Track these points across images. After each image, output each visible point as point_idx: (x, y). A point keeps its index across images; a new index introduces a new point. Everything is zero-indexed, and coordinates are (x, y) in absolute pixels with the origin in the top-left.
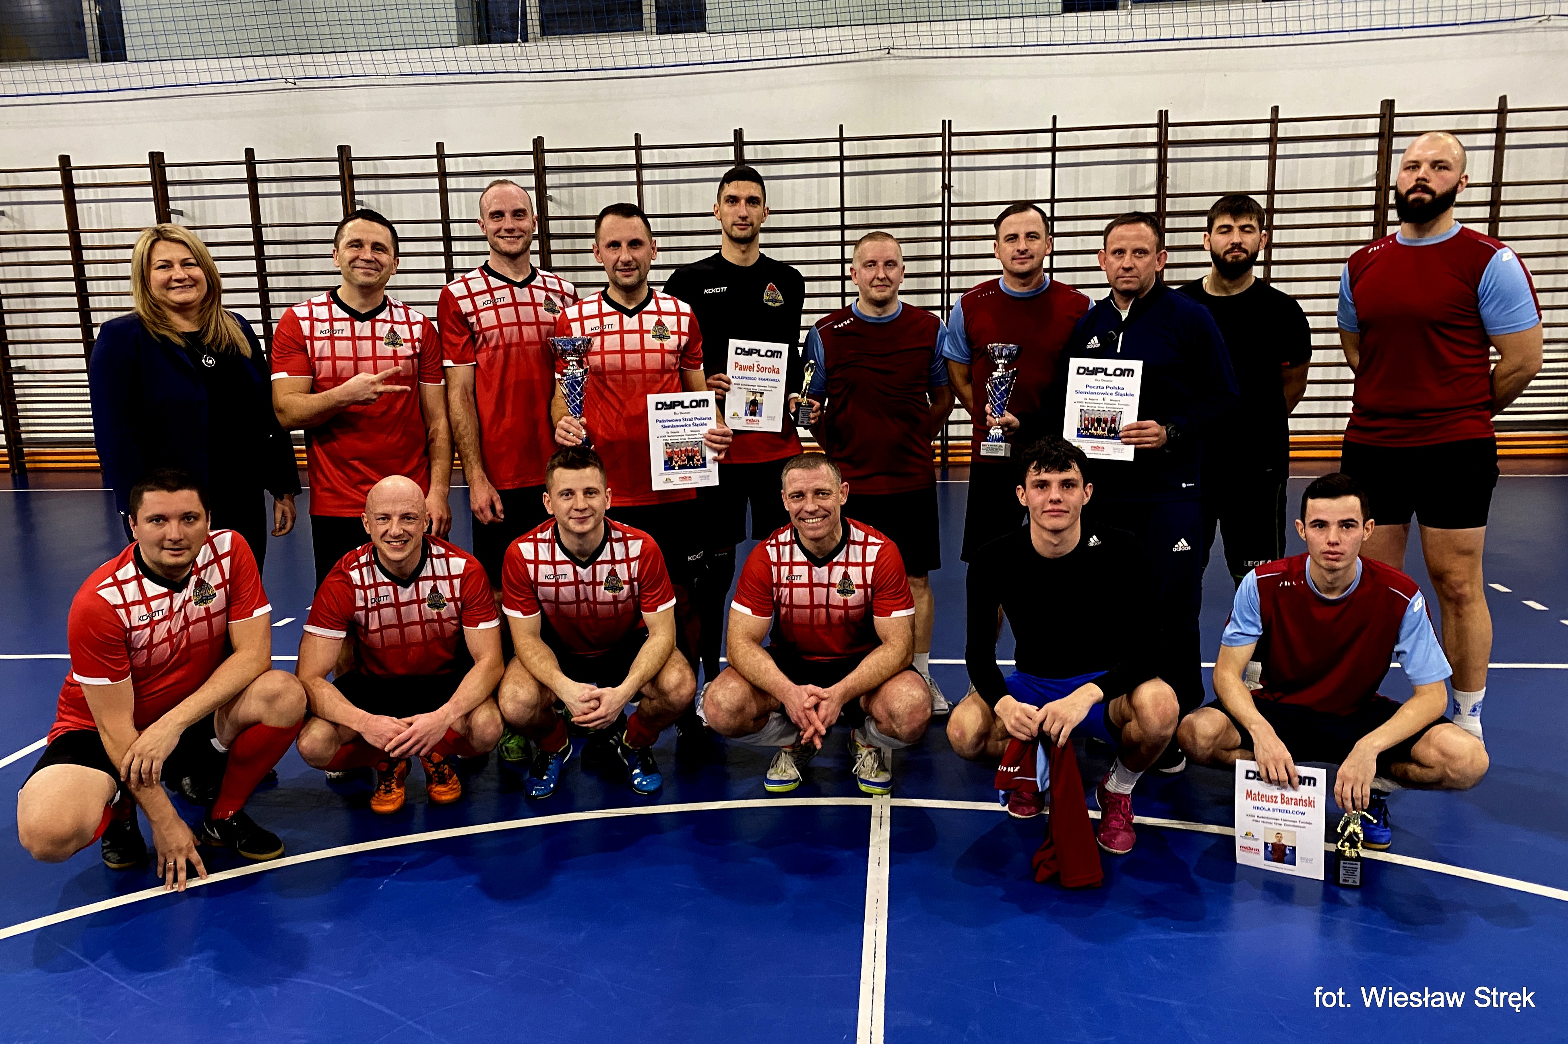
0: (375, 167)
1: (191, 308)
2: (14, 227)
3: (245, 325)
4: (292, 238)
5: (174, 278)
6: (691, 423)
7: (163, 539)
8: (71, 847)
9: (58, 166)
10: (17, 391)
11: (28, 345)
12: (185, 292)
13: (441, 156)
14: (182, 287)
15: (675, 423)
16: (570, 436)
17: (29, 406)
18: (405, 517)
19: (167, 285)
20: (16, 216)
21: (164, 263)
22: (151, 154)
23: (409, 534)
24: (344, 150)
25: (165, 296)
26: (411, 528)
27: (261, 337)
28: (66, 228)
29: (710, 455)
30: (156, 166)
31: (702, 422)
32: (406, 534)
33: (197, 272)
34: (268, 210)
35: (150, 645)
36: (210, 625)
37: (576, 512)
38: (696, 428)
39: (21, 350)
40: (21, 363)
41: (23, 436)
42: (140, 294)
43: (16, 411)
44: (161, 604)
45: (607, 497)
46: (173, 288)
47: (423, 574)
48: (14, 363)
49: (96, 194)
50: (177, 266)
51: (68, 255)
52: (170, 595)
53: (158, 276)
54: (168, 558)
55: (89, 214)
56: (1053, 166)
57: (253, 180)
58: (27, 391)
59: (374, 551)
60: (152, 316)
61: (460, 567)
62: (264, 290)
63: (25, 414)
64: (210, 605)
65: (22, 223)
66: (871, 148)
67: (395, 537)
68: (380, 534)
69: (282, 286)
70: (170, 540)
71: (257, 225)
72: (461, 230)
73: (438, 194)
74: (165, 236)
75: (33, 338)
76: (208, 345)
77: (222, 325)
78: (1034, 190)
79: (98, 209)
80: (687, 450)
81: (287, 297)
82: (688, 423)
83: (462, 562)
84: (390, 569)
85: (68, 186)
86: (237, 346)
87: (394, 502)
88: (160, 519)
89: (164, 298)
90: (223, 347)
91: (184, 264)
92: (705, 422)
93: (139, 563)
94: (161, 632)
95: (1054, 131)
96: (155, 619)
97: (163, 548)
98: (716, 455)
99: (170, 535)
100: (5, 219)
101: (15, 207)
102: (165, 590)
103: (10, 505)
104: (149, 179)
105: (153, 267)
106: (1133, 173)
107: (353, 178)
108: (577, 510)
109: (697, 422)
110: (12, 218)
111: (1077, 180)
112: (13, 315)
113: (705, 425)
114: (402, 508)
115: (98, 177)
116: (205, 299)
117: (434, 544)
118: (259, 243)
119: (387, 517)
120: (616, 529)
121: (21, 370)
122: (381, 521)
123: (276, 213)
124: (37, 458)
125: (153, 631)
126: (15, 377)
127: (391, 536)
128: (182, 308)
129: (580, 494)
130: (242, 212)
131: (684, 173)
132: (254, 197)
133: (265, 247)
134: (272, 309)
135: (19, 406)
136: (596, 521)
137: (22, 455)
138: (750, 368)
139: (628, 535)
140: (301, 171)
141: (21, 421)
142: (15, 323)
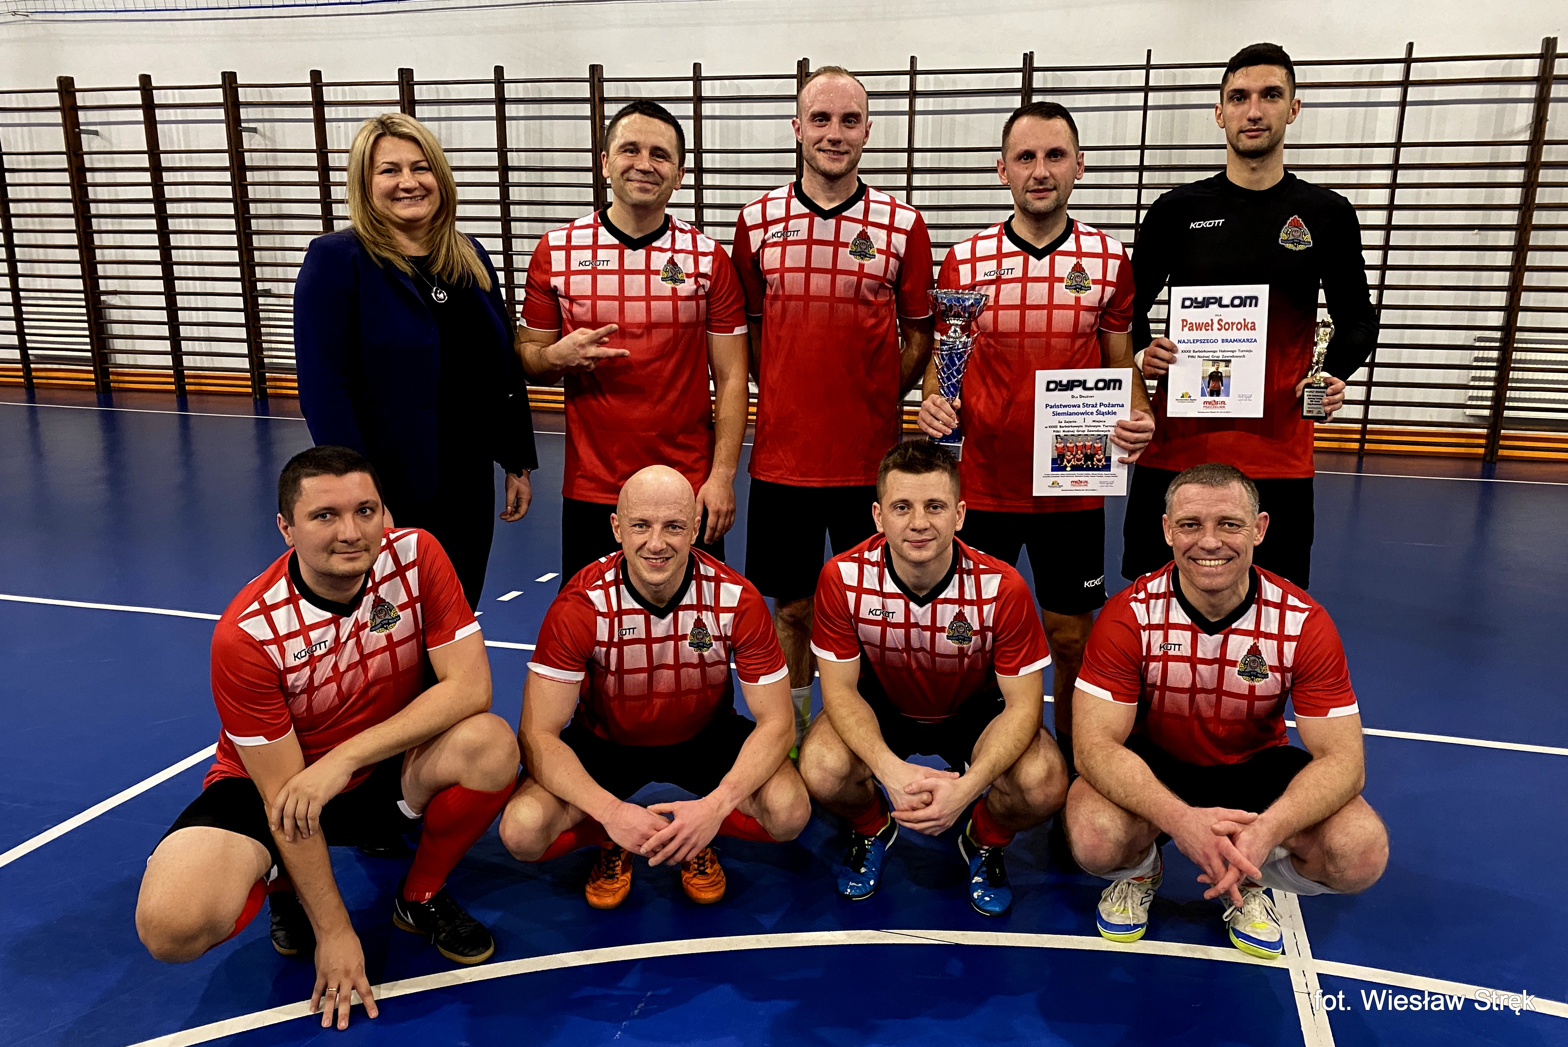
0: (627, 89)
1: (421, 227)
2: (266, 145)
3: (484, 255)
4: (538, 164)
5: (401, 186)
6: (1094, 410)
7: (334, 539)
8: (201, 944)
9: (309, 81)
10: (262, 315)
11: (275, 268)
12: (414, 205)
13: (697, 78)
14: (411, 198)
15: (1072, 410)
16: (936, 424)
17: (273, 330)
18: (670, 525)
19: (392, 195)
20: (268, 134)
21: (390, 167)
22: (401, 71)
23: (674, 549)
24: (595, 69)
25: (388, 208)
26: (675, 540)
27: (500, 269)
28: (315, 148)
29: (1116, 455)
30: (405, 83)
31: (1110, 409)
32: (670, 548)
33: (428, 179)
34: (514, 134)
35: (310, 688)
36: (393, 656)
37: (912, 533)
38: (1100, 417)
39: (268, 272)
40: (267, 286)
41: (266, 360)
42: (360, 204)
43: (260, 334)
44: (324, 634)
45: (958, 512)
46: (399, 199)
47: (686, 601)
48: (260, 286)
49: (345, 112)
50: (406, 171)
51: (314, 176)
52: (335, 622)
53: (382, 182)
54: (340, 565)
55: (338, 133)
56: (1403, 104)
57: (501, 101)
58: (272, 315)
59: (622, 565)
60: (375, 235)
61: (734, 596)
62: (506, 220)
63: (268, 338)
64: (392, 630)
65: (273, 141)
66: (1181, 77)
67: (655, 553)
68: (636, 547)
69: (525, 215)
70: (345, 542)
71: (502, 150)
72: (713, 161)
73: (692, 121)
74: (392, 129)
75: (279, 261)
76: (438, 274)
77: (455, 251)
78: (1374, 132)
79: (346, 128)
80: (1085, 446)
81: (529, 228)
82: (1090, 410)
83: (737, 590)
84: (643, 592)
85: (319, 104)
86: (474, 276)
87: (657, 504)
88: (327, 513)
89: (387, 212)
90: (456, 276)
91: (415, 168)
92: (1114, 409)
93: (295, 578)
94: (324, 670)
95: (1408, 61)
96: (316, 654)
97: (333, 552)
98: (1126, 456)
99: (344, 533)
100: (257, 136)
101: (267, 124)
102: (329, 615)
103: (251, 431)
104: (397, 97)
105: (377, 171)
106: (1500, 115)
107: (603, 100)
108: (913, 530)
109: (1103, 409)
110: (264, 136)
111: (1428, 121)
112: (261, 236)
113: (1115, 413)
114: (665, 513)
115: (349, 93)
116: (435, 217)
117: (703, 563)
118: (504, 169)
119: (645, 524)
120: (968, 558)
121: (267, 293)
122: (637, 529)
123: (522, 138)
124: (278, 384)
125: (313, 671)
126: (261, 300)
127: (649, 550)
128: (409, 226)
129: (919, 509)
130: (488, 135)
131: (961, 103)
132: (501, 120)
133: (510, 173)
134: (513, 240)
135: (263, 330)
136: (938, 546)
137: (264, 380)
138: (1208, 326)
139: (981, 566)
140: (550, 92)
141: (265, 345)
142: (263, 245)
